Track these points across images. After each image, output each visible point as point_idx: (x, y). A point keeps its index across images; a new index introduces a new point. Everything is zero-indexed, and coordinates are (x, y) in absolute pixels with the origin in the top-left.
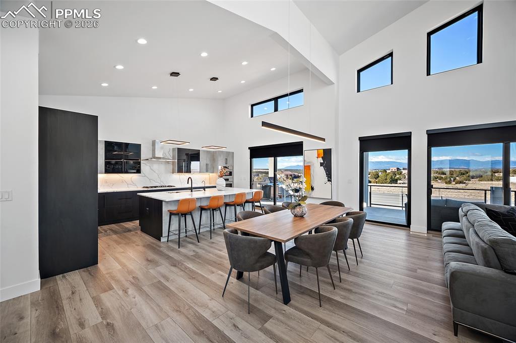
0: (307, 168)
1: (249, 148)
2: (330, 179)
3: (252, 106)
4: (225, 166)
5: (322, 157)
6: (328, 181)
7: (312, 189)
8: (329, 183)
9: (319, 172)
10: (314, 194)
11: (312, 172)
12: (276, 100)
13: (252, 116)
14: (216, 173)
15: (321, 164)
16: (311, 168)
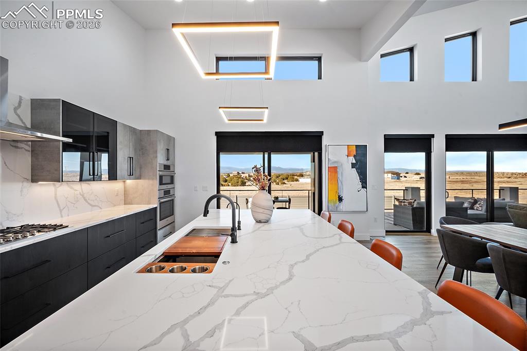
0: (333, 170)
1: (215, 133)
2: (364, 185)
3: (219, 59)
5: (354, 156)
6: (363, 187)
7: (340, 199)
8: (363, 190)
9: (350, 175)
10: (343, 206)
11: (340, 176)
14: (149, 179)
15: (353, 166)
16: (338, 170)
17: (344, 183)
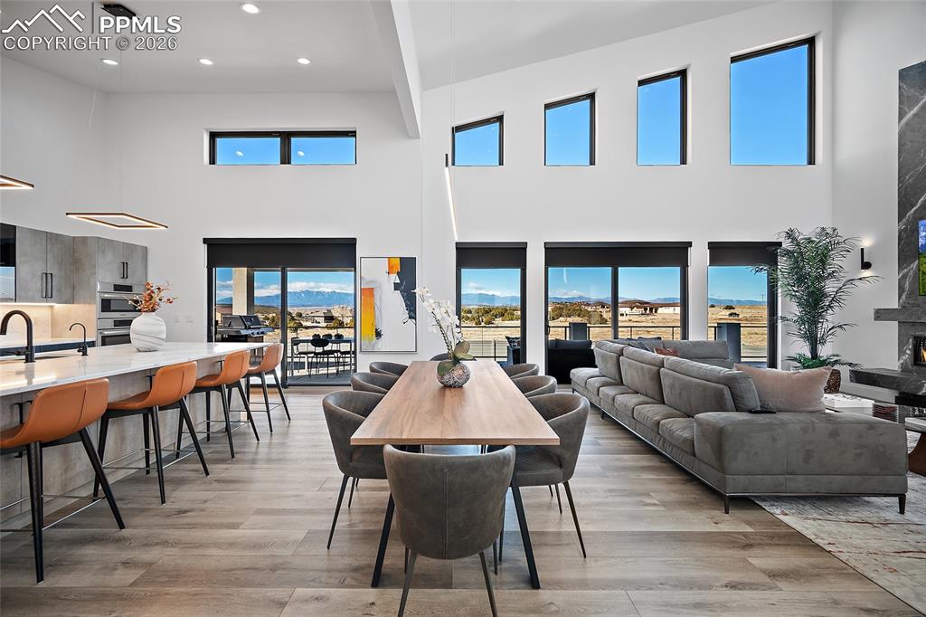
0: (368, 293)
1: (205, 241)
2: (412, 315)
3: (214, 136)
4: (121, 282)
5: (398, 273)
6: (410, 318)
7: (378, 334)
8: (411, 322)
9: (392, 302)
10: (382, 345)
11: (377, 301)
12: (286, 136)
13: (213, 161)
14: (85, 303)
15: (397, 287)
16: (375, 293)
17: (383, 312)
